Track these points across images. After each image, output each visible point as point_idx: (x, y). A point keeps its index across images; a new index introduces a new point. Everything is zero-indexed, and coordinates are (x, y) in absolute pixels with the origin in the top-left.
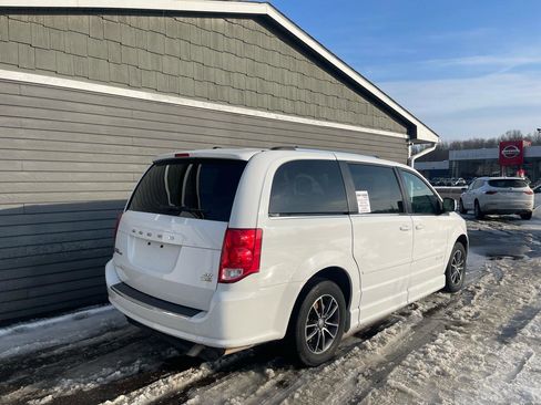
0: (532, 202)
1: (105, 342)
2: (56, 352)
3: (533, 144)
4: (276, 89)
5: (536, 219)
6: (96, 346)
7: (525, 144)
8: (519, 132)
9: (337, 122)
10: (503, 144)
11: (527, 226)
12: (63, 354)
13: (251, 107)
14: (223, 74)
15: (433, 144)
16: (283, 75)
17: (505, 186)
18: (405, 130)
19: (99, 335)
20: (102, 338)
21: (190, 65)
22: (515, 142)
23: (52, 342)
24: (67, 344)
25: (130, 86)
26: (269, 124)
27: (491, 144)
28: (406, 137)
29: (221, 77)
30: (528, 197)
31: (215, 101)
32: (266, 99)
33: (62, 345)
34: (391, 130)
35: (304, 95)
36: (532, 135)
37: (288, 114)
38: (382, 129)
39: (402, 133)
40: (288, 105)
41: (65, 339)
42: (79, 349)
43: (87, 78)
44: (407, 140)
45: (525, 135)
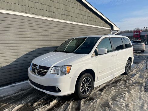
0: (145, 47)
1: (19, 95)
2: (4, 99)
3: (143, 31)
4: (72, 14)
5: (146, 52)
6: (16, 96)
7: (141, 31)
8: (139, 28)
9: (91, 24)
10: (135, 32)
11: (144, 54)
12: (6, 99)
13: (65, 20)
14: (56, 9)
15: (118, 31)
16: (74, 10)
17: (137, 43)
18: (110, 27)
19: (18, 92)
20: (19, 94)
21: (45, 6)
22: (138, 31)
23: (3, 95)
24: (7, 96)
25: (26, 13)
26: (70, 25)
27: (131, 32)
28: (110, 29)
29: (55, 10)
30: (143, 46)
31: (53, 18)
32: (69, 17)
33: (6, 96)
34: (106, 27)
35: (81, 16)
36: (142, 29)
37: (76, 22)
38: (104, 27)
39: (109, 28)
40: (76, 19)
41: (7, 94)
42: (11, 97)
43: (12, 10)
44: (111, 30)
45: (140, 29)
